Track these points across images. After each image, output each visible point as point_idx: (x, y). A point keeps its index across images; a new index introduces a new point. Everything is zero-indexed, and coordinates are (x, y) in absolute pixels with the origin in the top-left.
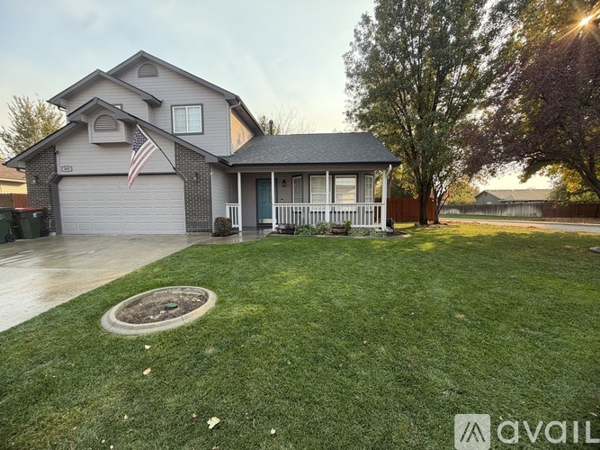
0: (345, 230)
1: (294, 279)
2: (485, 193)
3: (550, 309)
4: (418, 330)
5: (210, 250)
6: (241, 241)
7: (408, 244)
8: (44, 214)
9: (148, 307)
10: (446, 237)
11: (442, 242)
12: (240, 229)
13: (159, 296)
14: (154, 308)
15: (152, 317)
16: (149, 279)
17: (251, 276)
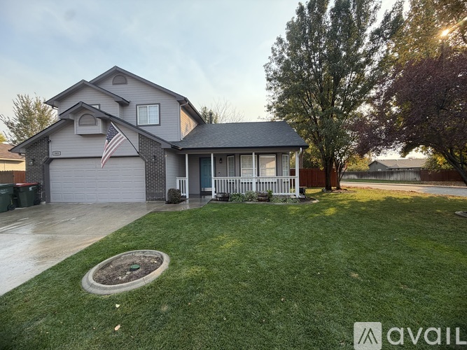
0: (267, 198)
1: (229, 243)
2: (376, 162)
3: (423, 268)
4: (323, 288)
5: (164, 216)
6: (188, 208)
7: (316, 209)
8: (38, 188)
9: (117, 268)
10: (345, 202)
11: (342, 207)
12: (187, 197)
13: (125, 258)
14: (122, 270)
15: (120, 278)
16: (118, 244)
17: (196, 240)
